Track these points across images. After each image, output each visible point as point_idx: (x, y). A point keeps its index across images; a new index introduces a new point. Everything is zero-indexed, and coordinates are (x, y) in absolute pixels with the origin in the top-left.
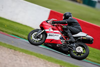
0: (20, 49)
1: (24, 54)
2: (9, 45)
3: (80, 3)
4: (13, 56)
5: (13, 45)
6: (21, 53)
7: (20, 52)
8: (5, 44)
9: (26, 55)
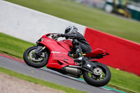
0: (43, 81)
1: (48, 88)
2: (28, 77)
3: (127, 17)
4: (33, 91)
5: (33, 76)
6: (44, 87)
7: (42, 86)
8: (22, 75)
9: (51, 89)
